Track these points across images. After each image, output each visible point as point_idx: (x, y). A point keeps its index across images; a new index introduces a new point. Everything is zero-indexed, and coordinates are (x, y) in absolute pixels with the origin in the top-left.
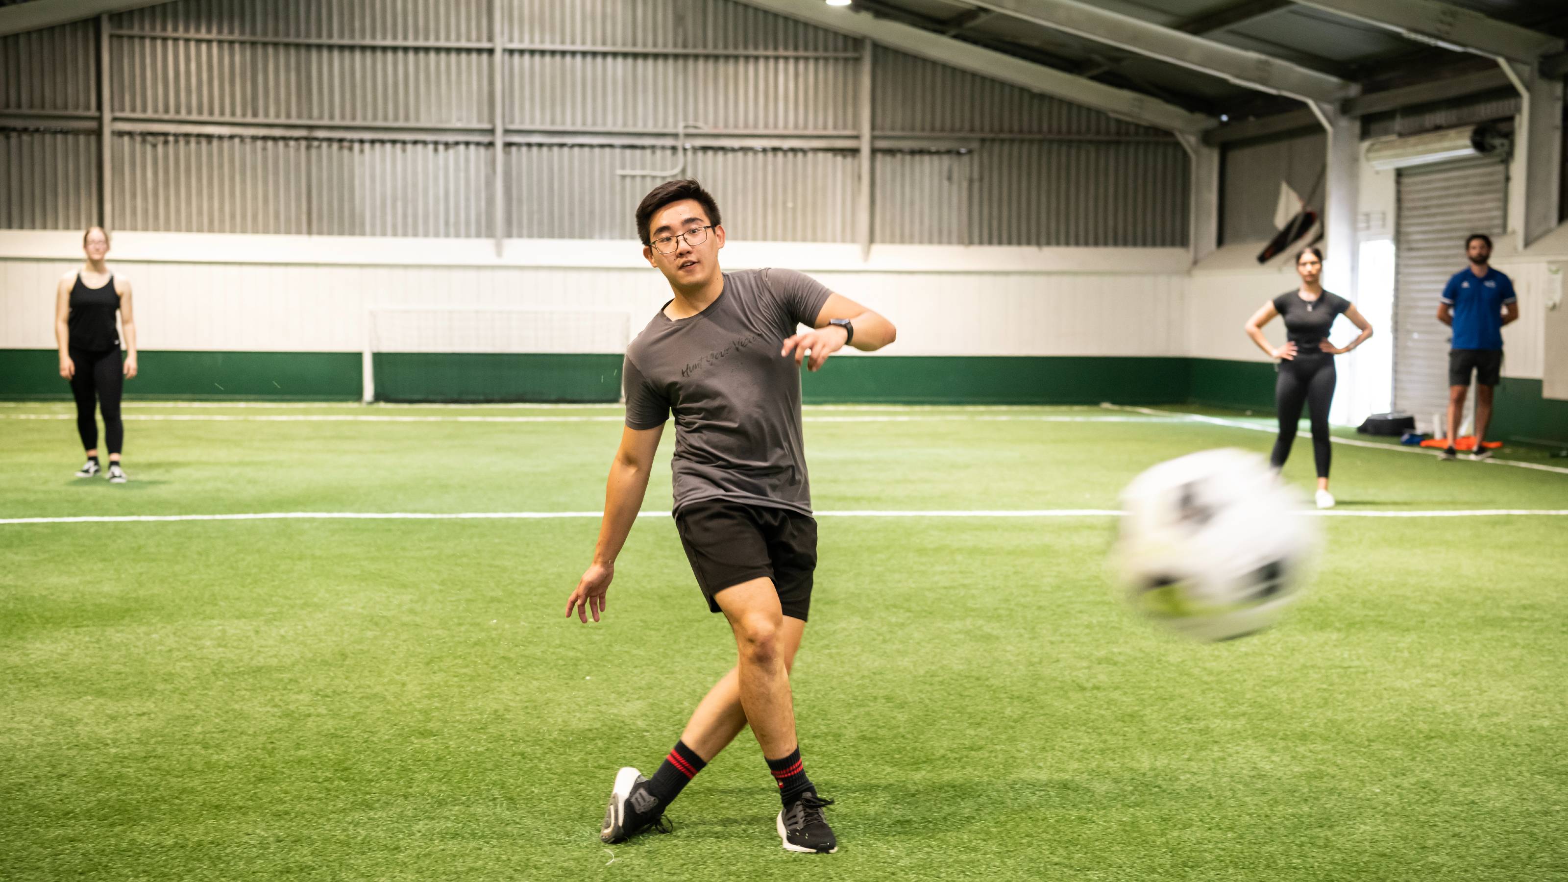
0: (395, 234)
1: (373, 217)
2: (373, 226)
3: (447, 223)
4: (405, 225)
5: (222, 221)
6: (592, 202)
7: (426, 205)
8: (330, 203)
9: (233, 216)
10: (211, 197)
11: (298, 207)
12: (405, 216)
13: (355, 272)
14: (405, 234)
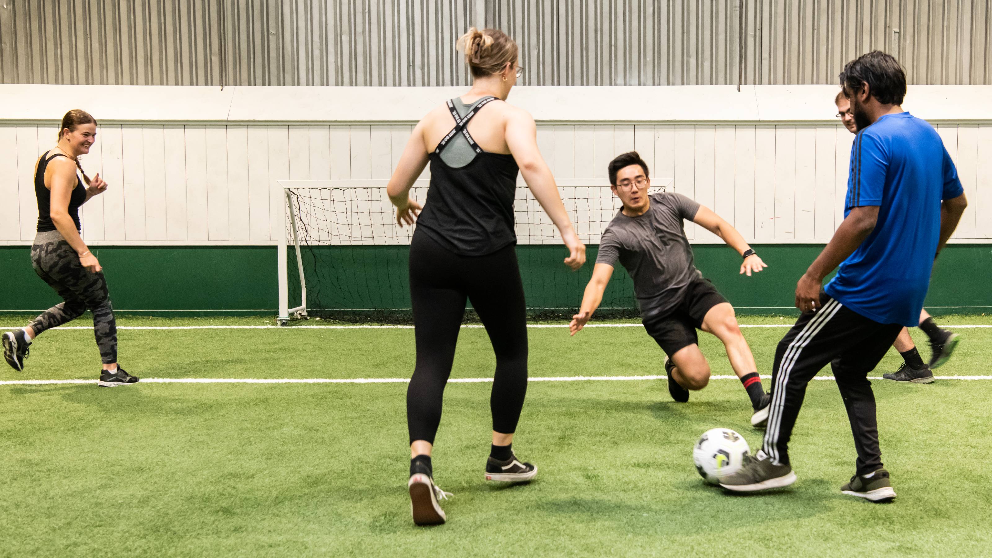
0: (340, 83)
1: (310, 57)
2: (310, 70)
3: (411, 65)
4: (354, 68)
5: (104, 67)
6: (613, 31)
7: (382, 39)
8: (250, 40)
9: (119, 60)
10: (88, 35)
11: (207, 45)
12: (353, 55)
13: (280, 134)
14: (353, 83)
